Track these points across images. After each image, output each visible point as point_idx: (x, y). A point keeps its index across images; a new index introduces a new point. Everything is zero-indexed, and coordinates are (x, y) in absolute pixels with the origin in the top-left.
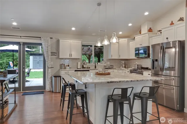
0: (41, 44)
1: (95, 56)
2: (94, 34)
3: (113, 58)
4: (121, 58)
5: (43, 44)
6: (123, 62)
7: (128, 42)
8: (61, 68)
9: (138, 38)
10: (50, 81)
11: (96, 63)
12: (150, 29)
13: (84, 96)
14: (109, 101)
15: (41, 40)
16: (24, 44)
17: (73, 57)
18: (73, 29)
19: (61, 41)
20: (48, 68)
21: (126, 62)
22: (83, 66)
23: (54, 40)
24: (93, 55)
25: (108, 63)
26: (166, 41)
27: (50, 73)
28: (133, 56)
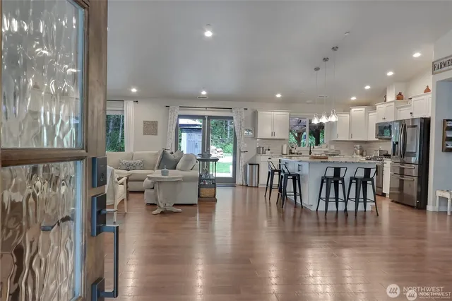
0: (231, 118)
1: (310, 134)
2: (308, 102)
3: (340, 139)
4: (354, 139)
5: (234, 117)
6: (358, 146)
7: (367, 114)
8: (258, 152)
9: (381, 107)
10: (243, 171)
11: (312, 147)
12: (400, 94)
13: (296, 178)
14: (322, 182)
15: (232, 112)
16: (210, 118)
17: (276, 137)
18: (279, 96)
19: (259, 113)
20: (241, 152)
21: (363, 145)
22: (291, 151)
23: (249, 112)
24: (306, 133)
25: (333, 147)
26: (409, 117)
27: (244, 159)
28: (372, 137)
